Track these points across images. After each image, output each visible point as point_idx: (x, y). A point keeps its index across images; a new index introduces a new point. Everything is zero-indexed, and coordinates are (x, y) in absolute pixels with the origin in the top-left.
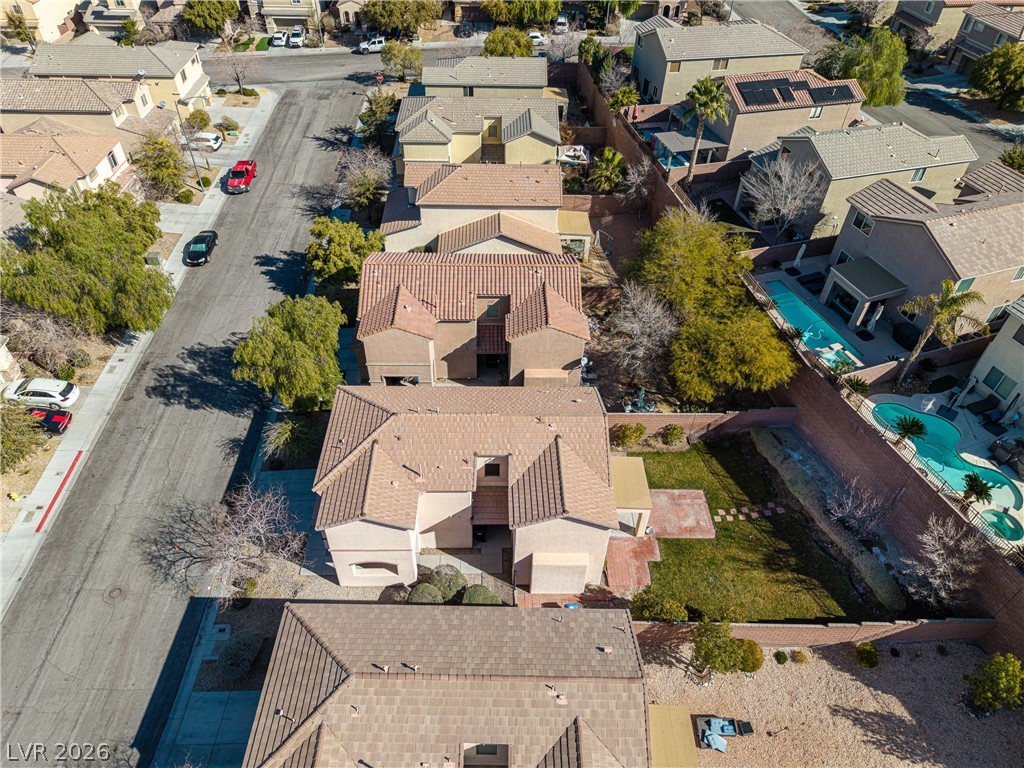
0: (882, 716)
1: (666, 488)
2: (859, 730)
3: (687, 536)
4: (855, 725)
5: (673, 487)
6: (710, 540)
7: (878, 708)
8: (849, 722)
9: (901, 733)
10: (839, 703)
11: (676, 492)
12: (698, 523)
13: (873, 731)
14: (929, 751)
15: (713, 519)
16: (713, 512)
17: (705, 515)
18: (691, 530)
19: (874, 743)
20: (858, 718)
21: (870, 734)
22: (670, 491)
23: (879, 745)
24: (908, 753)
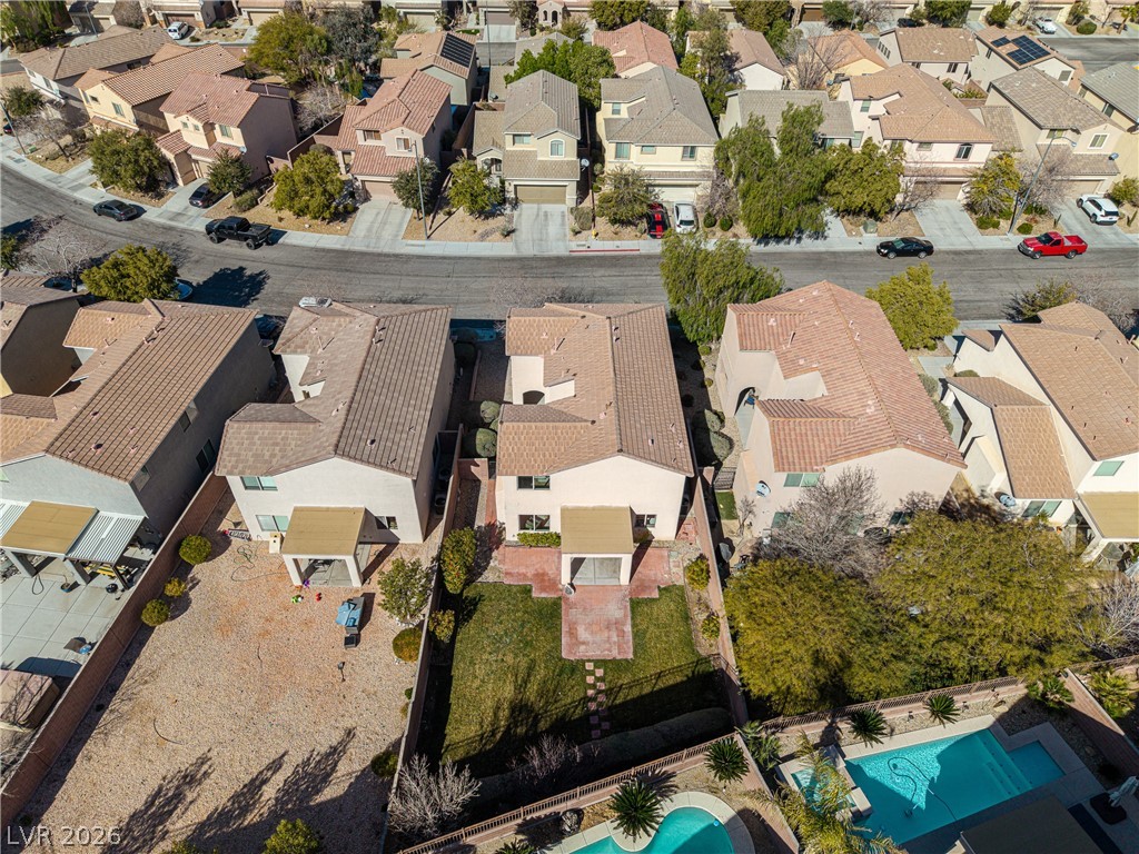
0: (329, 775)
1: (632, 618)
2: (324, 749)
3: (565, 628)
4: (331, 747)
5: (634, 626)
6: (558, 648)
7: (339, 774)
8: (335, 743)
9: (308, 787)
10: (355, 740)
11: (628, 628)
12: (583, 643)
13: (319, 761)
14: (282, 809)
15: (589, 661)
16: (599, 663)
17: (597, 653)
18: (572, 633)
19: (309, 759)
20: (335, 753)
21: (317, 759)
22: (629, 621)
23: (306, 763)
24: (289, 789)
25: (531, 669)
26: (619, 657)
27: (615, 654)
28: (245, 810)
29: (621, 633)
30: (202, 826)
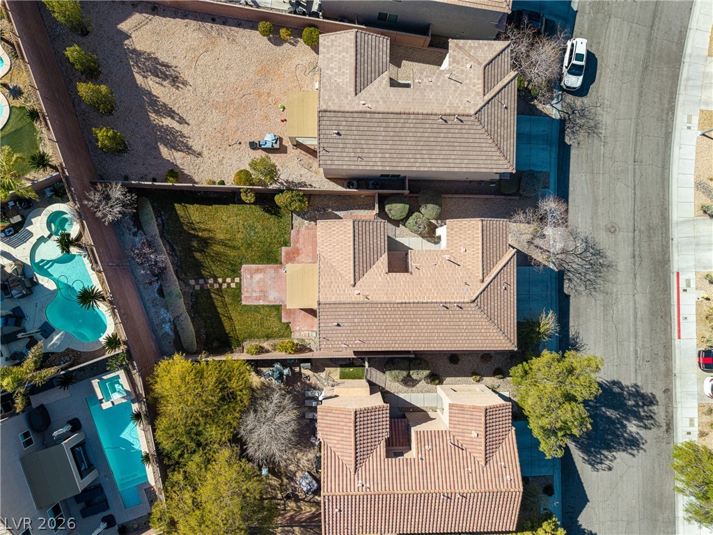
0: (175, 149)
1: (268, 306)
2: (190, 143)
3: (261, 266)
4: (191, 147)
5: (263, 306)
6: (246, 263)
7: (175, 153)
8: (193, 148)
9: (168, 139)
10: (196, 158)
11: (261, 303)
12: (251, 277)
13: (183, 142)
14: (157, 129)
15: (240, 280)
16: (239, 286)
17: (245, 283)
18: (257, 271)
19: (185, 137)
20: (188, 150)
21: (185, 141)
22: (266, 303)
23: (182, 136)
24: (168, 130)
25: (234, 248)
26: (243, 296)
27: (244, 294)
28: (157, 112)
29: (258, 299)
30: (150, 93)
